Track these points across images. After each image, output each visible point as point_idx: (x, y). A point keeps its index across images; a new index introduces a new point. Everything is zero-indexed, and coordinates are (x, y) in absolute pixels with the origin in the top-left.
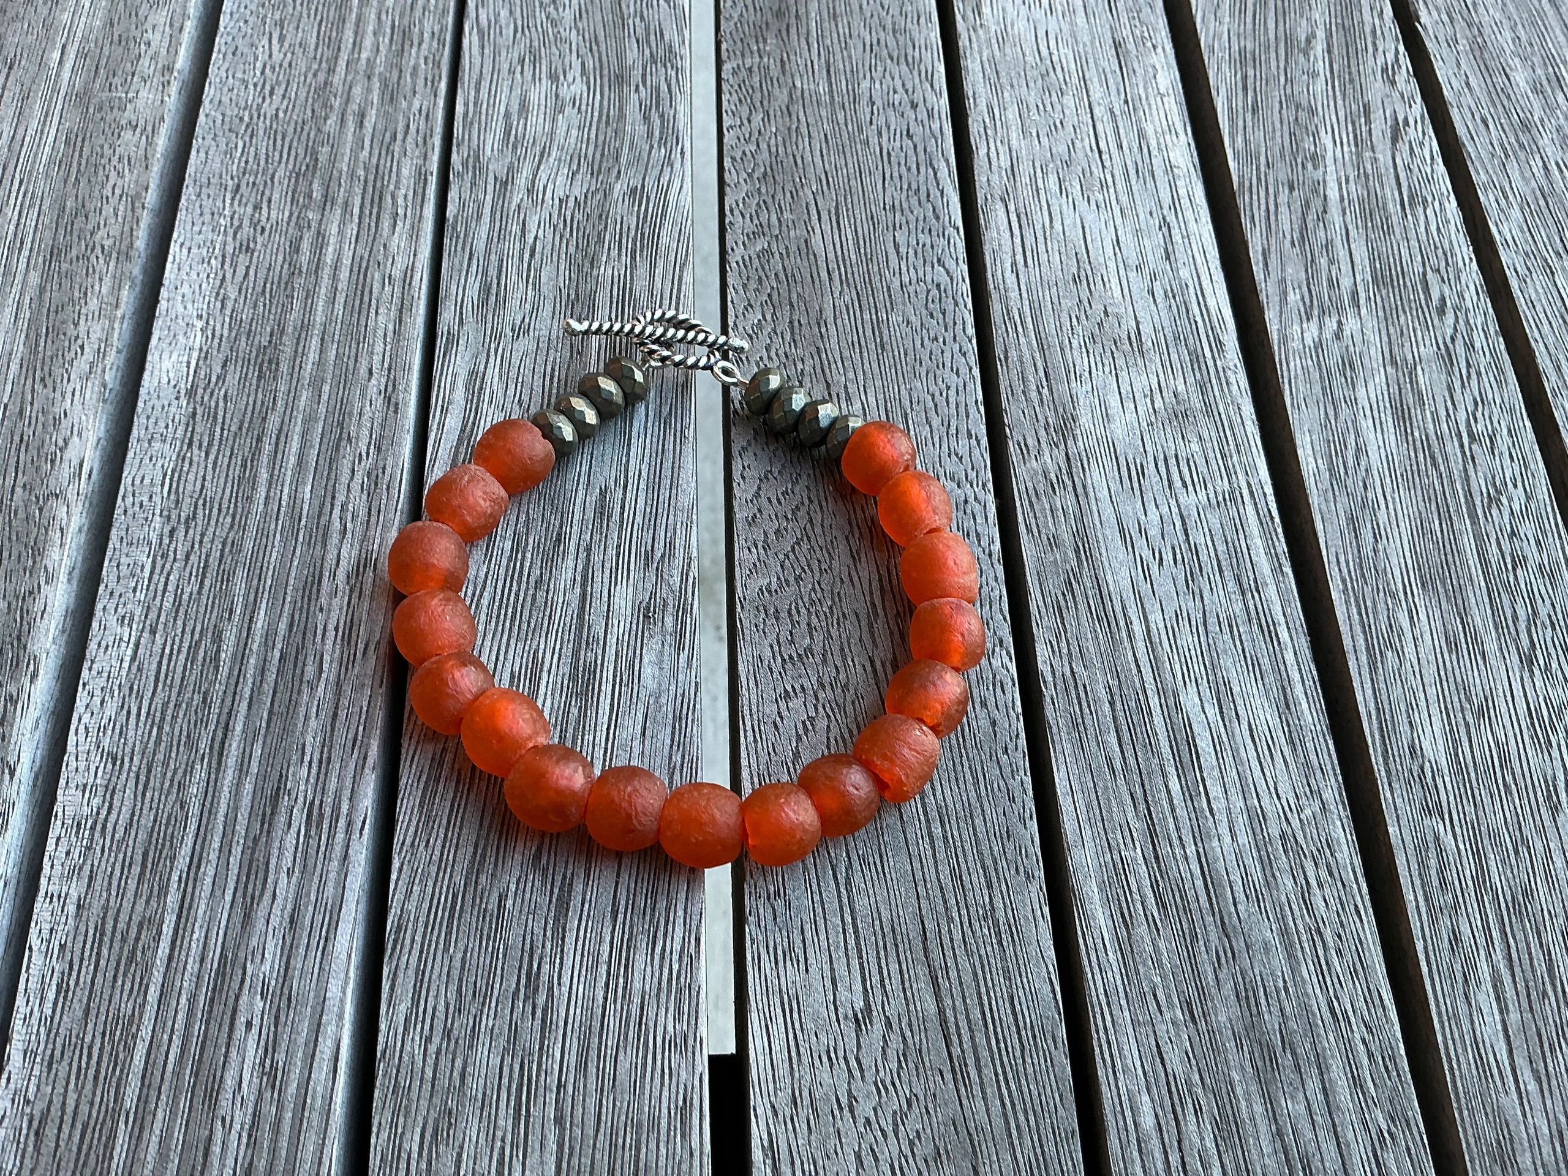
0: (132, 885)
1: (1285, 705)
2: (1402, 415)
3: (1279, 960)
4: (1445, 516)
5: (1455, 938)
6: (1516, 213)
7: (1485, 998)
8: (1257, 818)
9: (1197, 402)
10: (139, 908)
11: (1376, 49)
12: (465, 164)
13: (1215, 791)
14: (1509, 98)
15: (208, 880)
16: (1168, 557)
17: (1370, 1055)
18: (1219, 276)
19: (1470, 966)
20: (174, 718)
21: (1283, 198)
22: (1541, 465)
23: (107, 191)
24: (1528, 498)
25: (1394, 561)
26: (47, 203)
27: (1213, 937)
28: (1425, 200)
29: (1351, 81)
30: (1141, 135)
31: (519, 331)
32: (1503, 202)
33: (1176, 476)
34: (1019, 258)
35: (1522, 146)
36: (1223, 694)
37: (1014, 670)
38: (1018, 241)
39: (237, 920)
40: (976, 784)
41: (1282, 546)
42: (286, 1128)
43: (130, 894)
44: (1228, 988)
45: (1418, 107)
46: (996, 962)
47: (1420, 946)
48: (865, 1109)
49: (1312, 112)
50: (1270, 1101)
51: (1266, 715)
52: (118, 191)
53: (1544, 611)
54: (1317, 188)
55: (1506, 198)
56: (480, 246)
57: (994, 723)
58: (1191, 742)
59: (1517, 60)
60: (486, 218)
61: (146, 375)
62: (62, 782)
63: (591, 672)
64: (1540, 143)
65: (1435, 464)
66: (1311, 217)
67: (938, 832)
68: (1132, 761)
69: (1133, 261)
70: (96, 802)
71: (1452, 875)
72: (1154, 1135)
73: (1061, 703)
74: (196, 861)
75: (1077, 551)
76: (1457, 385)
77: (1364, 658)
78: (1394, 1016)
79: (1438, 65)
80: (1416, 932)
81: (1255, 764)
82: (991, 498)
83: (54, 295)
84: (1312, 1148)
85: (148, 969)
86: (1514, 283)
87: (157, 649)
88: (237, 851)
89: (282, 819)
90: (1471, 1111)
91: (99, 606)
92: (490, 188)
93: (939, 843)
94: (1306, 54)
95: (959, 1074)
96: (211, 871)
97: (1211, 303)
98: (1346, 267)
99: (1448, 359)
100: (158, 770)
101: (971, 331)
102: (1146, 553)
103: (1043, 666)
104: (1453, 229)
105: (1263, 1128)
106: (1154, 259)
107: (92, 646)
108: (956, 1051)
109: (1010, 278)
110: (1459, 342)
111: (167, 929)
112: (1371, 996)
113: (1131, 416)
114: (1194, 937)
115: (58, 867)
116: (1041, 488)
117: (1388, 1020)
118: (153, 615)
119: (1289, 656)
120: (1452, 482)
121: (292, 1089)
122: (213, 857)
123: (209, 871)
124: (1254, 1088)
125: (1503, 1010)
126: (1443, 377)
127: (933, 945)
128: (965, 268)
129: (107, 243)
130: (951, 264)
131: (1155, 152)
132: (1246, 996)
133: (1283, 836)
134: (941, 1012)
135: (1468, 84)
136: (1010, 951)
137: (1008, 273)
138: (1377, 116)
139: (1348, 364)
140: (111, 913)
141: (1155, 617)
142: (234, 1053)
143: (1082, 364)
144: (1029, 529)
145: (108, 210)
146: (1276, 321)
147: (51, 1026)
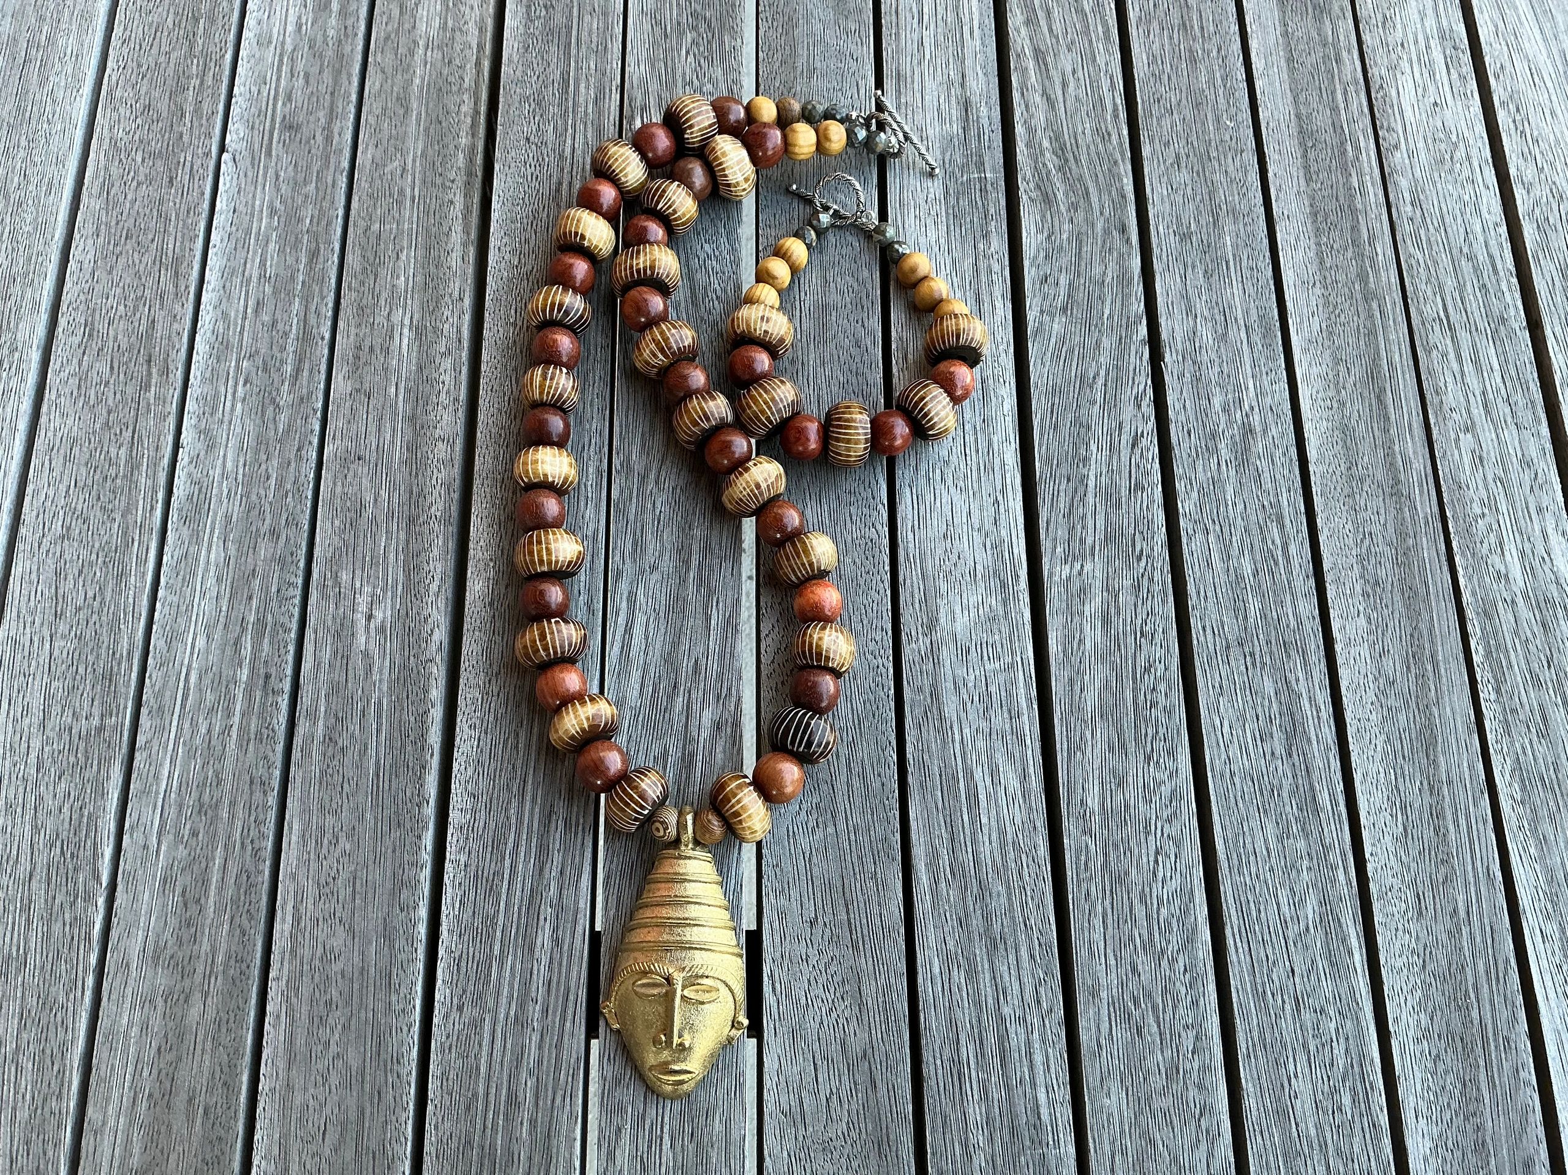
0: (488, 856)
1: (1024, 776)
2: (1106, 621)
3: (1003, 900)
4: (1119, 678)
5: (1088, 894)
6: (1195, 495)
7: (1098, 922)
8: (1002, 833)
9: (1001, 613)
10: (493, 866)
11: (1133, 383)
12: (622, 465)
13: (984, 820)
14: (1207, 416)
15: (523, 854)
16: (976, 699)
17: (1040, 945)
18: (1022, 534)
19: (1093, 906)
20: (500, 776)
21: (1063, 487)
22: (1177, 650)
23: (434, 482)
24: (1166, 669)
25: (1089, 703)
26: (402, 488)
27: (975, 890)
28: (1143, 488)
29: (1115, 406)
30: (990, 444)
31: (653, 568)
32: (1189, 487)
33: (985, 654)
34: (916, 523)
35: (1208, 449)
36: (994, 772)
37: (895, 757)
38: (916, 512)
39: (537, 873)
40: (872, 814)
41: (1034, 693)
42: (564, 963)
43: (488, 860)
44: (979, 912)
45: (1152, 423)
46: (875, 898)
47: (1070, 897)
48: (813, 961)
49: (1089, 428)
50: (991, 963)
51: (1014, 783)
52: (440, 481)
53: (1161, 731)
54: (1083, 479)
55: (1191, 484)
56: (632, 517)
57: (883, 785)
58: (976, 796)
59: (1218, 389)
60: (634, 500)
61: (467, 594)
62: (451, 807)
63: (692, 755)
64: (1219, 446)
65: (1119, 650)
66: (1077, 499)
67: (853, 838)
68: (947, 804)
69: (976, 526)
70: (468, 816)
71: (1091, 865)
72: (938, 975)
73: (917, 775)
74: (516, 845)
75: (931, 695)
76: (1140, 603)
77: (1065, 755)
78: (1054, 927)
79: (1169, 392)
80: (1070, 889)
81: (1005, 807)
82: (891, 664)
83: (414, 546)
84: (1008, 984)
85: (499, 894)
86: (1184, 540)
87: (489, 741)
88: (534, 840)
89: (553, 825)
90: (1083, 972)
91: (458, 720)
92: (636, 480)
93: (853, 843)
94: (1091, 387)
95: (855, 947)
96: (523, 849)
97: (1016, 551)
98: (1091, 531)
99: (1137, 587)
100: (495, 801)
101: (887, 568)
102: (966, 697)
103: (909, 756)
104: (1156, 506)
105: (987, 975)
106: (988, 525)
107: (458, 739)
108: (854, 937)
109: (910, 536)
110: (1146, 577)
111: (506, 876)
112: (1044, 919)
113: (966, 618)
114: (966, 888)
115: (454, 848)
116: (916, 660)
117: (1051, 930)
118: (485, 725)
119: (1029, 752)
120: (1127, 660)
121: (566, 948)
122: (524, 843)
123: (522, 849)
124: (985, 957)
125: (1105, 928)
126: (1133, 597)
127: (847, 890)
128: (887, 529)
129: (439, 514)
130: (879, 527)
131: (996, 455)
132: (987, 918)
133: (1013, 843)
134: (849, 920)
135: (1184, 406)
136: (882, 894)
137: (909, 533)
138: (1126, 428)
139: (1083, 591)
140: (480, 869)
141: (966, 731)
142: (539, 931)
143: (944, 587)
144: (908, 682)
145: (436, 493)
146: (1048, 563)
147: (458, 919)
